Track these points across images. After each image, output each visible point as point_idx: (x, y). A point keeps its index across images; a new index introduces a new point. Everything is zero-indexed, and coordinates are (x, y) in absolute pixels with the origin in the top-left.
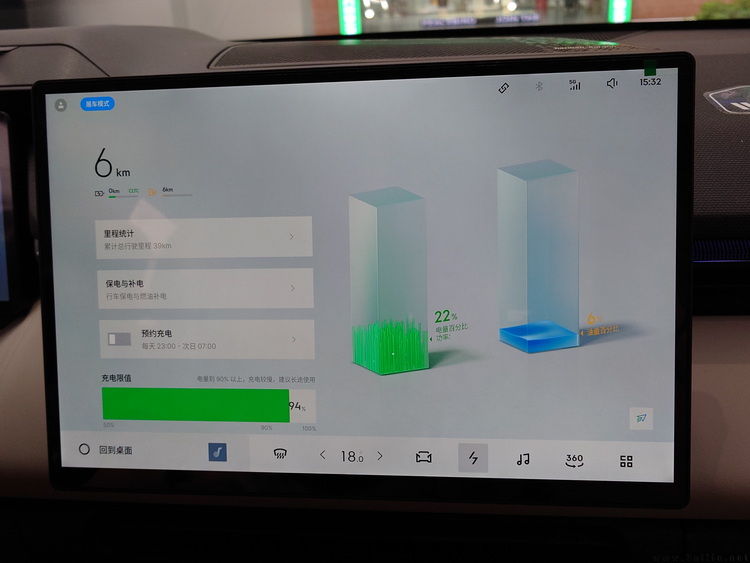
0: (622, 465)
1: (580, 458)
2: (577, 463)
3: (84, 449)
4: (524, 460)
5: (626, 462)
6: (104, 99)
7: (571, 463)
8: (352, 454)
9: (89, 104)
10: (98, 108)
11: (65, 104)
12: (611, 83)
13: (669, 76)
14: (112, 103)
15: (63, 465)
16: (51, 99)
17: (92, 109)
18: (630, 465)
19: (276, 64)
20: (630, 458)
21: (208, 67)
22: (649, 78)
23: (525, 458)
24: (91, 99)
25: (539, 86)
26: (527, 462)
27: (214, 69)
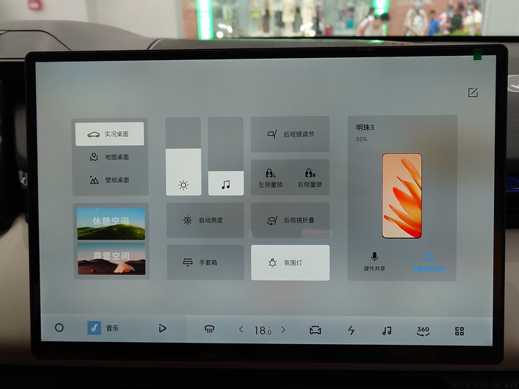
0: (457, 334)
1: (427, 329)
2: (425, 333)
3: (59, 327)
4: (388, 331)
5: (460, 331)
7: (421, 333)
8: (263, 329)
13: (490, 61)
15: (42, 340)
16: (39, 66)
18: (462, 334)
20: (462, 329)
22: (477, 61)
23: (388, 330)
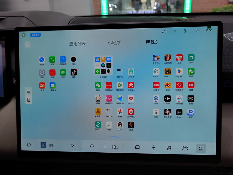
0: (200, 150)
1: (187, 147)
2: (186, 149)
3: (29, 144)
5: (201, 149)
6: (38, 33)
7: (184, 149)
8: (115, 146)
9: (33, 35)
10: (36, 36)
11: (25, 35)
12: (197, 31)
13: (215, 29)
14: (40, 35)
15: (22, 150)
16: (20, 33)
17: (34, 36)
19: (90, 23)
20: (202, 147)
21: (68, 24)
22: (209, 29)
23: (170, 147)
24: (33, 33)
25: (175, 31)
26: (170, 149)
27: (70, 25)
